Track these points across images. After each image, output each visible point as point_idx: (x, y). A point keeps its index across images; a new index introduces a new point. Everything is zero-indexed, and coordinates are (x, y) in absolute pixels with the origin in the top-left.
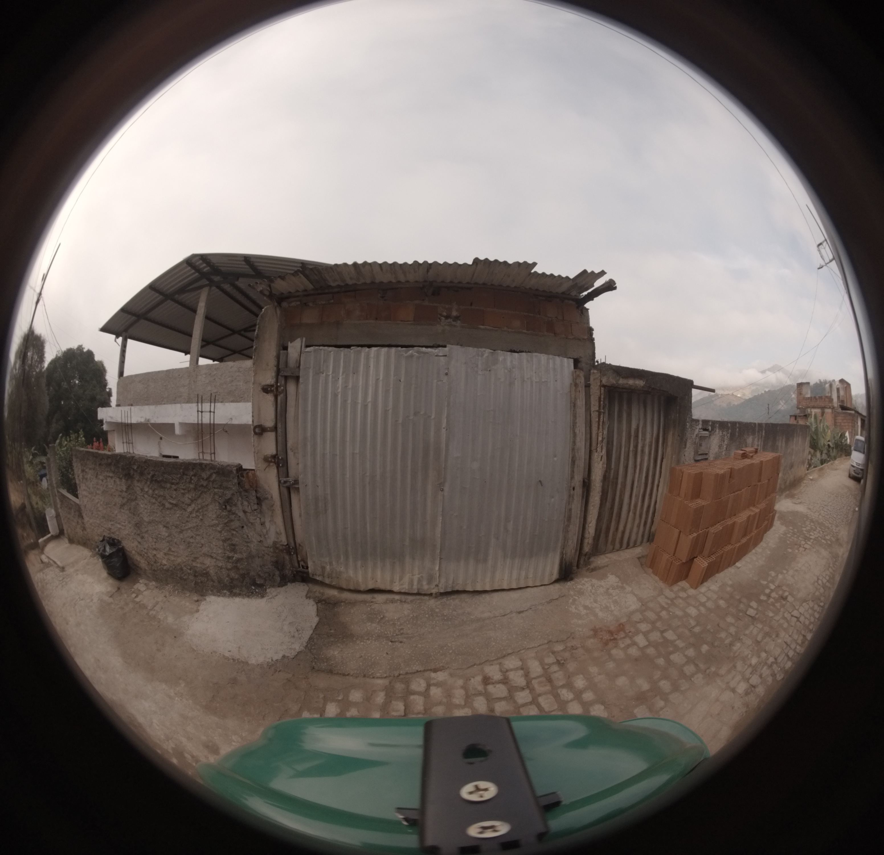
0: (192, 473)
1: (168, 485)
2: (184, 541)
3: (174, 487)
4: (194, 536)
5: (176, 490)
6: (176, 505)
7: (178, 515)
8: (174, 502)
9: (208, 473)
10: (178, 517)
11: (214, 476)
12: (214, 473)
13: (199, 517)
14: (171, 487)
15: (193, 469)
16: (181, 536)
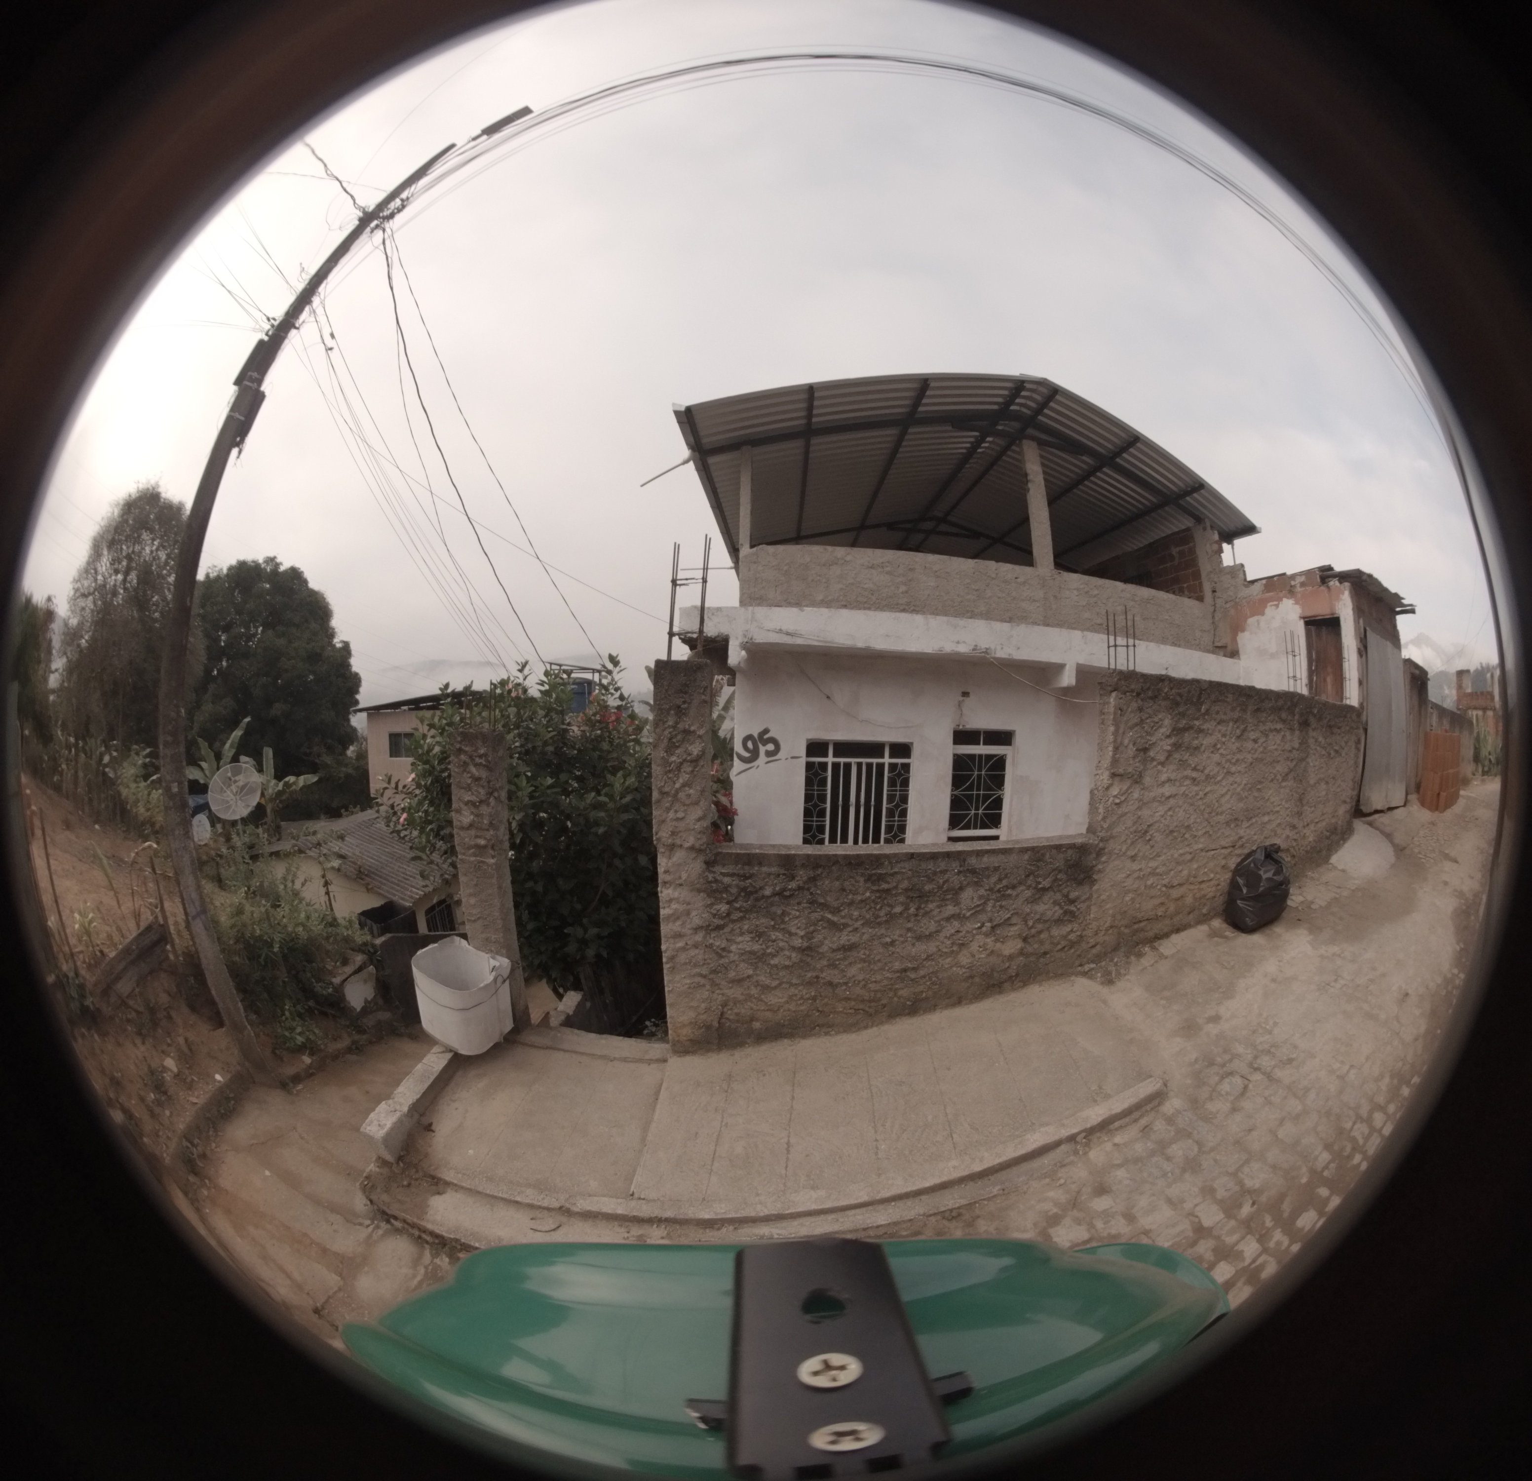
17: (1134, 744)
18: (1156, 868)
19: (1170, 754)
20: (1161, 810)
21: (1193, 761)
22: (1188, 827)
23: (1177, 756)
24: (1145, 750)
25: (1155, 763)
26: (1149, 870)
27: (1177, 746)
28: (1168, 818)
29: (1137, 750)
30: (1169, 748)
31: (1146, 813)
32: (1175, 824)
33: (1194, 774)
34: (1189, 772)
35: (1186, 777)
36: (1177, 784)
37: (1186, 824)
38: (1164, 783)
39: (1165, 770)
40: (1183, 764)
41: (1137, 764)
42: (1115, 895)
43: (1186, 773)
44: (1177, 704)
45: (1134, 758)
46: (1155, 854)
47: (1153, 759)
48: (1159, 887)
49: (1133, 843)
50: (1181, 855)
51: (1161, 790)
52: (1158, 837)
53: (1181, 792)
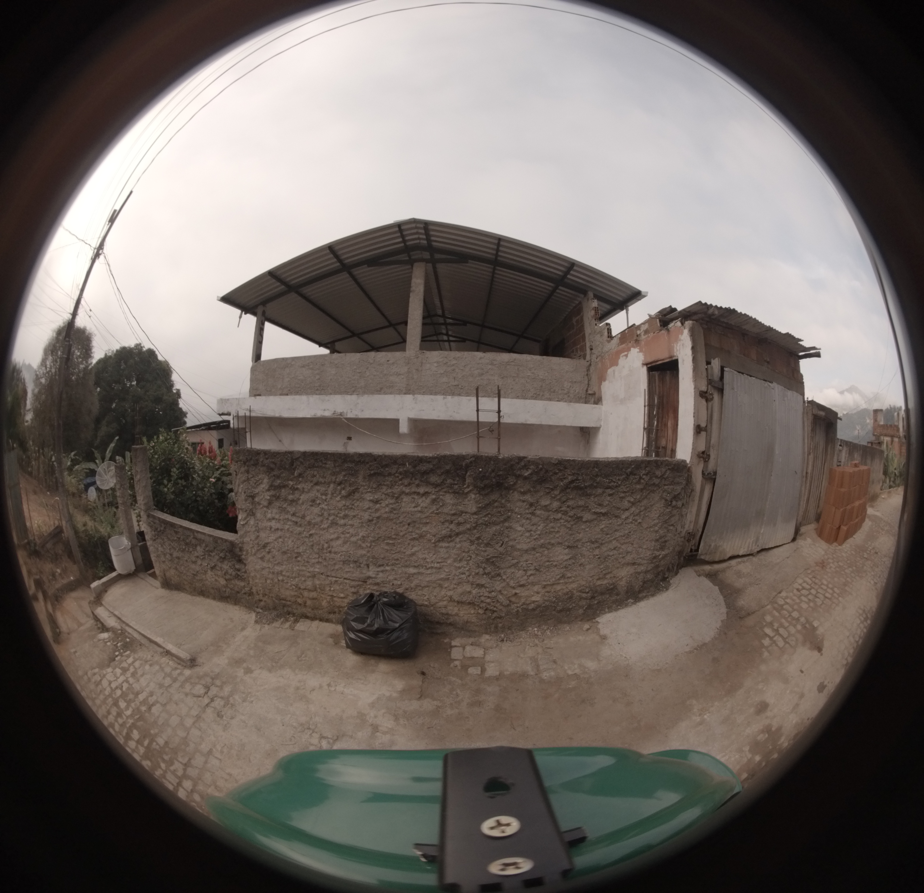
0: (644, 472)
1: (600, 491)
2: (599, 558)
3: (609, 491)
4: (619, 545)
5: (610, 495)
6: (604, 514)
7: (603, 526)
8: (603, 511)
9: (664, 470)
10: (602, 530)
11: (668, 472)
12: (669, 469)
13: (636, 521)
14: (604, 492)
15: (646, 467)
16: (597, 552)
17: (245, 492)
18: (282, 571)
19: (270, 503)
20: (273, 537)
21: (291, 509)
22: (299, 554)
23: (277, 504)
24: (253, 497)
25: (261, 506)
26: (276, 571)
27: (278, 498)
28: (280, 543)
29: (247, 496)
30: (269, 498)
31: (263, 535)
32: (286, 548)
33: (294, 519)
34: (290, 517)
35: (288, 519)
36: (282, 522)
37: (296, 551)
38: (270, 520)
39: (269, 511)
40: (283, 510)
41: (248, 505)
42: (258, 576)
43: (286, 517)
44: (272, 469)
45: (246, 500)
46: (277, 562)
47: (259, 504)
48: (289, 584)
49: (258, 550)
50: (300, 570)
51: (269, 524)
52: (275, 552)
53: (286, 529)
